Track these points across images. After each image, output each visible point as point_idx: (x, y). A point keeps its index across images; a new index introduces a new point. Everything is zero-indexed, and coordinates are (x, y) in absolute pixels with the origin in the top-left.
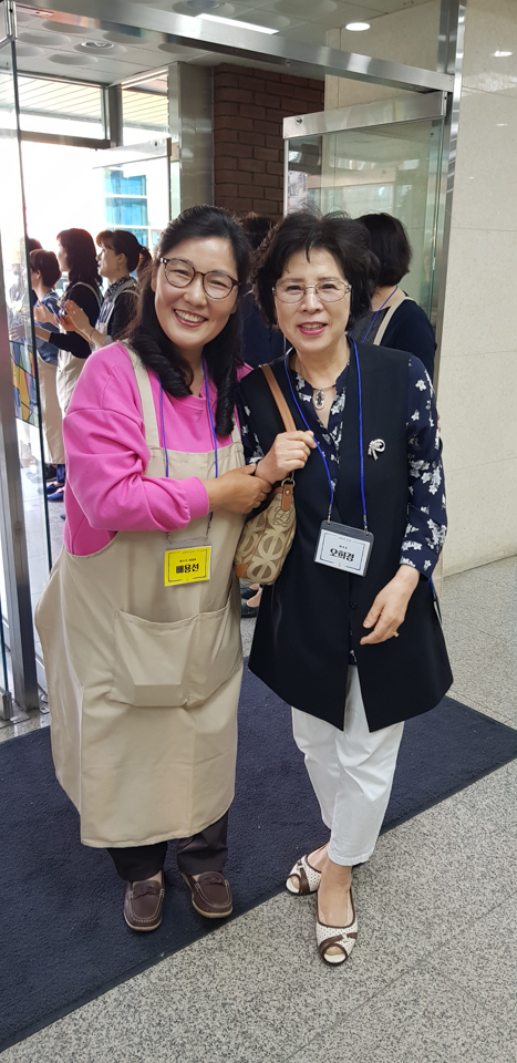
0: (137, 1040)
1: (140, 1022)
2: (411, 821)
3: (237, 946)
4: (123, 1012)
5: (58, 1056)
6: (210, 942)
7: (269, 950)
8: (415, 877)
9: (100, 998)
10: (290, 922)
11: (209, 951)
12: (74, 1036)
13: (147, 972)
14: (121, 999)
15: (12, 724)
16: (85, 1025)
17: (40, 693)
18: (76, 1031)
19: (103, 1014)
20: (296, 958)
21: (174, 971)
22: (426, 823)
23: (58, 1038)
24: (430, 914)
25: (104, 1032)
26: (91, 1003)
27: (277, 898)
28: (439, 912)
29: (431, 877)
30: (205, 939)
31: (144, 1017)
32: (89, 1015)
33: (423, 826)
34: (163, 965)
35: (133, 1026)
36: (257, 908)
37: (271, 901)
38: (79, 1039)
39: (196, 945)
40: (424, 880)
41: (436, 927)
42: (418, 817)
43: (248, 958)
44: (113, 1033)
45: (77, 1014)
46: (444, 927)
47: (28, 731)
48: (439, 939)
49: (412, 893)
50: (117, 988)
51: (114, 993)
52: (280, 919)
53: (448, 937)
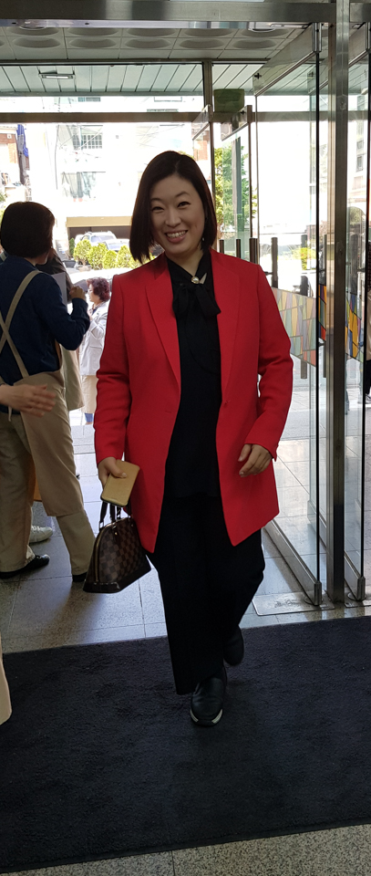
0: (352, 870)
1: (359, 859)
4: (347, 847)
5: (288, 859)
9: (333, 830)
12: (304, 850)
14: (349, 836)
15: (320, 610)
16: (315, 845)
17: (346, 591)
18: (307, 847)
19: (331, 842)
23: (292, 846)
25: (328, 856)
26: (324, 831)
31: (362, 856)
32: (321, 839)
35: (352, 859)
38: (308, 853)
44: (335, 858)
45: (312, 835)
47: (332, 618)
50: (347, 828)
51: (344, 830)
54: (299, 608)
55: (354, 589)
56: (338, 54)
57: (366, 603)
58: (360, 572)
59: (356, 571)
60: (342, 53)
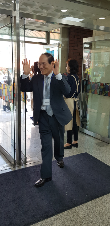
2: (102, 197)
3: (58, 220)
6: (52, 219)
7: (65, 222)
8: (101, 210)
10: (71, 216)
11: (52, 220)
13: (37, 223)
15: (15, 167)
17: (22, 161)
20: (71, 224)
21: (43, 224)
22: (106, 198)
24: (104, 218)
27: (68, 211)
28: (106, 218)
29: (105, 210)
30: (51, 218)
33: (105, 198)
34: (41, 222)
36: (64, 212)
37: (67, 211)
39: (49, 219)
40: (104, 210)
41: (105, 221)
42: (104, 196)
43: (60, 223)
46: (107, 222)
47: (18, 169)
48: (105, 224)
49: (100, 213)
52: (69, 215)
53: (108, 224)
54: (9, 168)
55: (24, 160)
56: (17, 26)
57: (27, 164)
58: (25, 156)
59: (24, 155)
60: (18, 26)
